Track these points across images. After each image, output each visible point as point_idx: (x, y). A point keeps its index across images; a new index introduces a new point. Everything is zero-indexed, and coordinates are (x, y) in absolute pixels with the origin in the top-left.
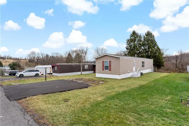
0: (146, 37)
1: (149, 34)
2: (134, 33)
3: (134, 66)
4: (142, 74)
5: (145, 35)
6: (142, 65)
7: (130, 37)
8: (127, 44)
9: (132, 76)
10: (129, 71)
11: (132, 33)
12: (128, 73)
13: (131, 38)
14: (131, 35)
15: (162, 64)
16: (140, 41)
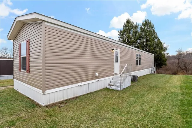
0: (143, 27)
1: (147, 24)
2: (128, 22)
3: (117, 61)
4: (134, 79)
5: (141, 25)
6: (137, 61)
7: (123, 27)
8: (119, 37)
9: (109, 87)
10: (97, 74)
11: (125, 22)
12: (96, 77)
13: (125, 28)
14: (125, 24)
15: (164, 63)
16: (137, 32)
